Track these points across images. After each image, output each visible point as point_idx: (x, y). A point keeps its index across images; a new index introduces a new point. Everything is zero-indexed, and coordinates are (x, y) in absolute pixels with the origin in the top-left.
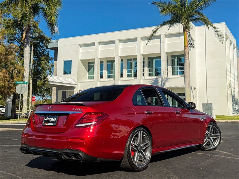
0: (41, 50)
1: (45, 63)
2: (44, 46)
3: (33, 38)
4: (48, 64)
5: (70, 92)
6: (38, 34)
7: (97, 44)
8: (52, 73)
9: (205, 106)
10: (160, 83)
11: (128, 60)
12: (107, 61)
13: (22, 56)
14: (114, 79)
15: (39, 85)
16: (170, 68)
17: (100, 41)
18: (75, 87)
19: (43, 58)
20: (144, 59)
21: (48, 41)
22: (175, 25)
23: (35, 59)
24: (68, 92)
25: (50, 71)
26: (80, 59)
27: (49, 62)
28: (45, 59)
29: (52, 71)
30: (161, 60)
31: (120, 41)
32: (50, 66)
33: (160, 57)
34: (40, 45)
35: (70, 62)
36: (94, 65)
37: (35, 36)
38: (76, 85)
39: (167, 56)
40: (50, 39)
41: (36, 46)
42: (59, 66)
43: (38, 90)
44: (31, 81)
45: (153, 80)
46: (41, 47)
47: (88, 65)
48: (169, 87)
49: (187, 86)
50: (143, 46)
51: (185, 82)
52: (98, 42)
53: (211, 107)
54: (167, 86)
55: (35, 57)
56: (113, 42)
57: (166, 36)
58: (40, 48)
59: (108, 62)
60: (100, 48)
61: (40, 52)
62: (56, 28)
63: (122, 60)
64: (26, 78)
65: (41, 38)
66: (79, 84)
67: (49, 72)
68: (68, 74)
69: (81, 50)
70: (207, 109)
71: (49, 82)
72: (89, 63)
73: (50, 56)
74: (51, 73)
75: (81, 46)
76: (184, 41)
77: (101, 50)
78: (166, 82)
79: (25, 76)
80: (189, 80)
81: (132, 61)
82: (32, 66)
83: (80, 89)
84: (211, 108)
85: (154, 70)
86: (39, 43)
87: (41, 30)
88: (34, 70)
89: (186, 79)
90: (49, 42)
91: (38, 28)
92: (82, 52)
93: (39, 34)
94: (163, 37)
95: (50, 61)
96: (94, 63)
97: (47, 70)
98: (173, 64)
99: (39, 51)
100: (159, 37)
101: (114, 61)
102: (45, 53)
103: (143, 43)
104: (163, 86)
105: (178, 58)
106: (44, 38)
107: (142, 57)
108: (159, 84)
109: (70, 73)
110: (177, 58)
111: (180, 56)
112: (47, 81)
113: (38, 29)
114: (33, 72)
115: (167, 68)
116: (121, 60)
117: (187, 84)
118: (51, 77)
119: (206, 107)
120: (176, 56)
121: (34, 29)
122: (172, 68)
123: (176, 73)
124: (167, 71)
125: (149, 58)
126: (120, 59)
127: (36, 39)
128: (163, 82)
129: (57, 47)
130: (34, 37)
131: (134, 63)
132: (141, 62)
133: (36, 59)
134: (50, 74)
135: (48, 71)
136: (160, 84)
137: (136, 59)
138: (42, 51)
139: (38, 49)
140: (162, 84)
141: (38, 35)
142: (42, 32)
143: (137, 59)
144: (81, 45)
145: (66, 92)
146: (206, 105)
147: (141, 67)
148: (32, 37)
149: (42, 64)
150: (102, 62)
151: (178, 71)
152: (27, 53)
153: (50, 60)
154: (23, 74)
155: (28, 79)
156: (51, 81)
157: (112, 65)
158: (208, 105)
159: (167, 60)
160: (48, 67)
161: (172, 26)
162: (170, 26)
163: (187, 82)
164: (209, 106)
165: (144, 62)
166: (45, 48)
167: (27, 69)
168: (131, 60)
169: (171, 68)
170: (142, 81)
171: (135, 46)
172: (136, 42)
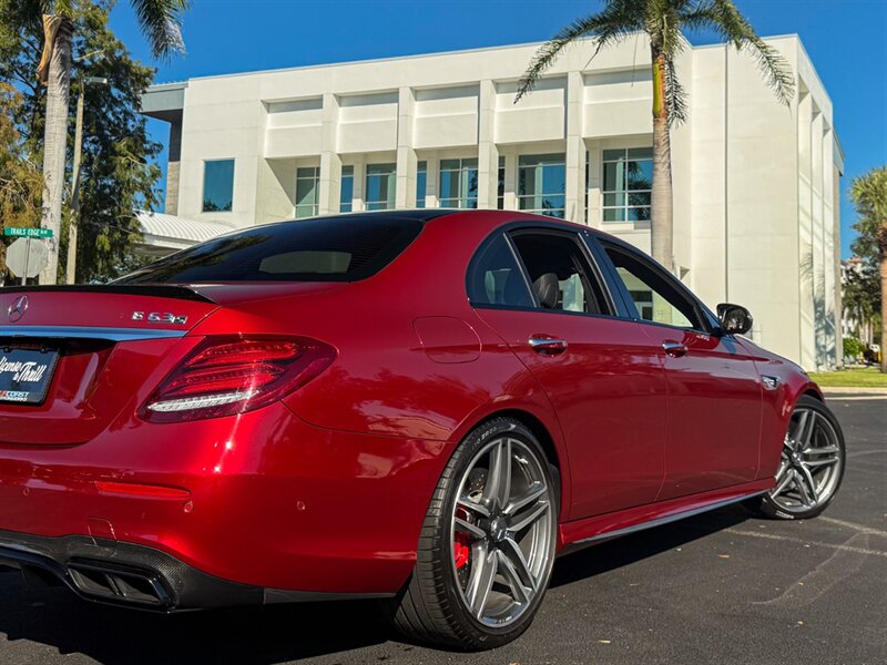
0: (114, 114)
1: (129, 165)
2: (125, 99)
3: (86, 69)
4: (140, 167)
6: (105, 53)
7: (329, 101)
8: (156, 202)
11: (444, 164)
12: (368, 166)
13: (39, 132)
15: (103, 247)
16: (596, 195)
17: (340, 91)
19: (121, 146)
20: (502, 160)
21: (142, 80)
22: (620, 36)
23: (92, 148)
25: (148, 195)
26: (266, 156)
27: (142, 161)
28: (129, 148)
29: (156, 195)
30: (564, 167)
31: (418, 93)
32: (148, 174)
33: (562, 157)
34: (110, 95)
35: (228, 165)
36: (318, 180)
37: (92, 59)
39: (587, 153)
40: (148, 75)
41: (95, 97)
42: (189, 179)
43: (100, 265)
44: (73, 230)
46: (115, 101)
47: (294, 178)
50: (501, 114)
51: (655, 245)
52: (335, 95)
55: (93, 142)
56: (391, 96)
57: (587, 78)
58: (110, 108)
59: (370, 168)
60: (343, 115)
61: (110, 122)
62: (173, 28)
63: (422, 165)
64: (49, 215)
65: (119, 70)
67: (145, 200)
68: (220, 210)
69: (271, 121)
71: (142, 234)
72: (301, 172)
73: (148, 138)
74: (152, 204)
75: (269, 106)
76: (652, 98)
77: (343, 125)
79: (48, 209)
80: (669, 237)
81: (460, 170)
82: (79, 174)
85: (538, 202)
86: (107, 88)
87: (117, 40)
88: (86, 190)
89: (656, 233)
90: (146, 85)
91: (107, 31)
92: (273, 132)
93: (110, 53)
94: (574, 80)
95: (148, 158)
96: (318, 174)
97: (135, 188)
98: (608, 184)
99: (104, 116)
100: (561, 81)
101: (393, 167)
102: (129, 127)
103: (500, 103)
105: (627, 161)
106: (128, 67)
107: (497, 155)
109: (228, 208)
110: (621, 159)
111: (634, 152)
112: (135, 230)
113: (104, 33)
114: (80, 197)
115: (587, 196)
116: (419, 163)
118: (151, 216)
120: (620, 153)
121: (89, 33)
122: (605, 195)
123: (618, 214)
124: (586, 205)
125: (520, 157)
126: (415, 160)
127: (98, 70)
129: (181, 110)
130: (88, 63)
131: (466, 174)
132: (491, 173)
133: (96, 150)
134: (148, 207)
135: (139, 196)
137: (475, 162)
138: (118, 118)
139: (104, 110)
141: (102, 56)
142: (120, 46)
143: (477, 159)
144: (269, 104)
147: (490, 191)
148: (80, 65)
149: (119, 167)
150: (347, 170)
151: (627, 207)
152: (55, 119)
153: (147, 152)
154: (38, 203)
155: (58, 219)
156: (155, 233)
157: (384, 181)
159: (587, 166)
160: (139, 180)
161: (611, 40)
162: (602, 41)
163: (661, 245)
165: (501, 174)
166: (129, 107)
167: (54, 183)
168: (454, 164)
169: (602, 196)
171: (471, 113)
172: (476, 97)
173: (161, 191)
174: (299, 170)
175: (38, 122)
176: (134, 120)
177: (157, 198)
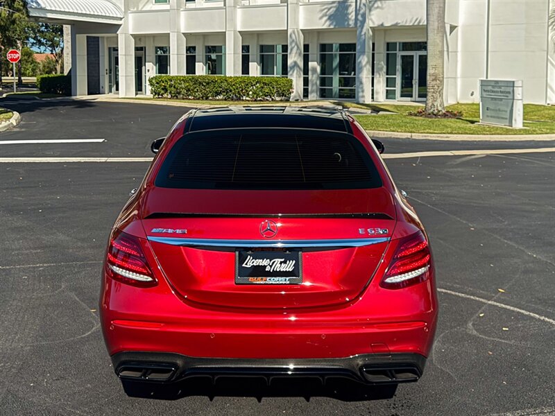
5: (108, 38)
9: (490, 88)
10: (354, 14)
14: (225, 5)
18: (121, 25)
24: (103, 37)
38: (121, 19)
45: (334, 5)
48: (379, 26)
49: (434, 25)
53: (509, 93)
54: (373, 23)
66: (131, 16)
70: (495, 99)
78: (370, 10)
83: (134, 30)
84: (510, 97)
104: (361, 22)
108: (350, 16)
117: (434, 18)
119: (493, 92)
128: (362, 12)
136: (354, 17)
140: (360, 17)
145: (98, 37)
146: (493, 87)
158: (500, 87)
163: (435, 11)
164: (503, 89)
170: (301, 7)
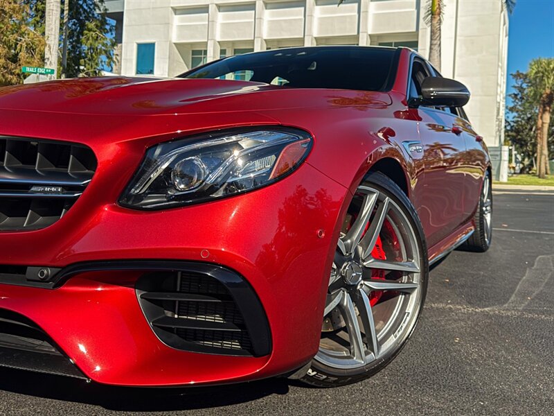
0: (87, 5)
1: (97, 37)
7: (212, 8)
8: (114, 62)
12: (235, 49)
17: (220, 2)
19: (91, 25)
25: (109, 57)
26: (174, 42)
28: (97, 26)
31: (267, 5)
32: (109, 44)
35: (151, 46)
42: (127, 54)
47: (191, 56)
50: (319, 18)
52: (216, 5)
55: (74, 24)
56: (251, 6)
59: (236, 51)
60: (221, 17)
61: (85, 10)
64: (49, 63)
67: (107, 60)
69: (177, 20)
72: (194, 52)
74: (112, 63)
75: (176, 11)
77: (221, 24)
79: (48, 59)
92: (178, 27)
97: (101, 53)
99: (83, 8)
101: (252, 50)
107: (315, 44)
109: (151, 72)
126: (265, 46)
129: (123, 13)
133: (76, 28)
135: (103, 57)
138: (90, 8)
144: (176, 9)
149: (91, 38)
150: (223, 52)
152: (52, 1)
154: (42, 55)
155: (55, 66)
160: (104, 48)
171: (300, 17)
172: (303, 8)
173: (117, 55)
174: (193, 51)
175: (40, 7)
176: (100, 10)
177: (115, 60)
